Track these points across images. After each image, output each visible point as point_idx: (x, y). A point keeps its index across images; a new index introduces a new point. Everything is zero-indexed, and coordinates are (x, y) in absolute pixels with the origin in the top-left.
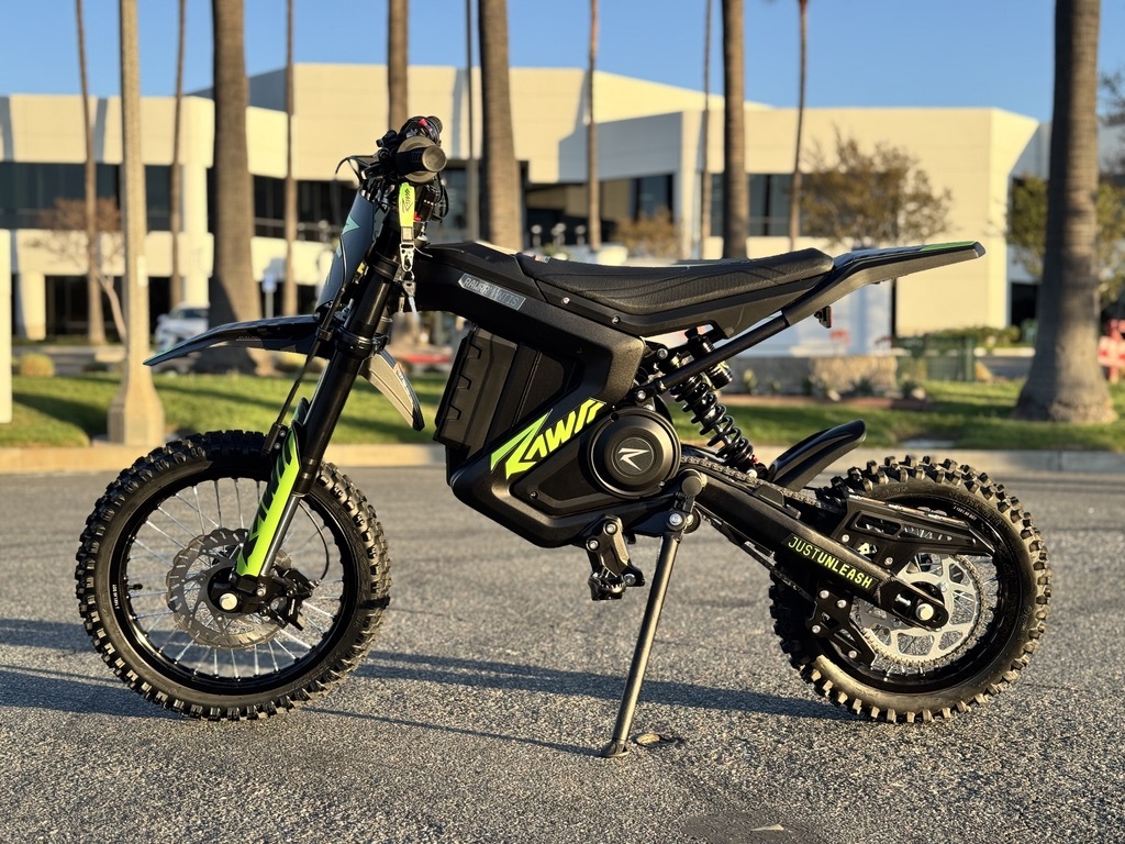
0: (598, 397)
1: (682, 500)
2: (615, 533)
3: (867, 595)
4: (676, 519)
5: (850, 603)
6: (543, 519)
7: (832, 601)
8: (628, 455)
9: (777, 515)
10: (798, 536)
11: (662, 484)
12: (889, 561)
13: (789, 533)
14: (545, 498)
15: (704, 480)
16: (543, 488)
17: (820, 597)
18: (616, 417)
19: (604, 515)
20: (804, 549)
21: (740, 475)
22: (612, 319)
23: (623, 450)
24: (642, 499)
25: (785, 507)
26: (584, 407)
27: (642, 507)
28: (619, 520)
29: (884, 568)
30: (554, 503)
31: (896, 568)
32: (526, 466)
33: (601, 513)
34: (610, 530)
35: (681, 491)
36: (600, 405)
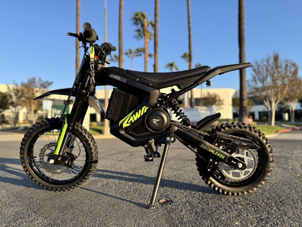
0: (147, 106)
1: (170, 134)
2: (152, 143)
3: (223, 161)
4: (168, 139)
5: (218, 163)
6: (133, 139)
7: (213, 162)
8: (155, 121)
9: (197, 138)
10: (203, 144)
11: (165, 129)
12: (229, 151)
13: (200, 143)
14: (134, 133)
15: (176, 128)
16: (133, 131)
17: (210, 161)
18: (151, 111)
19: (149, 138)
20: (205, 147)
21: (186, 127)
22: (149, 84)
23: (154, 120)
24: (159, 133)
25: (199, 135)
26: (143, 109)
27: (159, 136)
28: (153, 139)
29: (228, 153)
30: (136, 135)
31: (231, 153)
32: (128, 125)
33: (148, 137)
34: (150, 142)
35: (170, 131)
36: (147, 108)
